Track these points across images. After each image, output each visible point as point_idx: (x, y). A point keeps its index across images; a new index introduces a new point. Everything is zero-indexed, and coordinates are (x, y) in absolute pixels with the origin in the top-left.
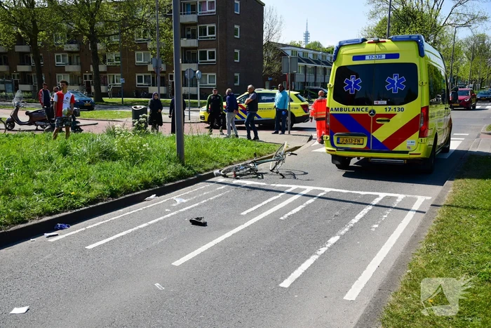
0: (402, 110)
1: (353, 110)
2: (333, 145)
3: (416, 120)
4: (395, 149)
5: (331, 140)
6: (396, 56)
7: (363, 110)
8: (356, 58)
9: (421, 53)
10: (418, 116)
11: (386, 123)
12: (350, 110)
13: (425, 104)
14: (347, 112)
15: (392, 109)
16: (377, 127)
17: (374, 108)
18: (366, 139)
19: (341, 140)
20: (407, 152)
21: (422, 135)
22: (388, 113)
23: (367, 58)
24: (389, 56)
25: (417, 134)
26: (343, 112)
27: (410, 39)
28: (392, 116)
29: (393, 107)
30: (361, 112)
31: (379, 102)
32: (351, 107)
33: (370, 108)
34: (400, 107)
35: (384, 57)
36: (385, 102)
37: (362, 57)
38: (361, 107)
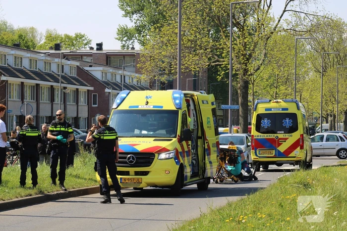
0: (292, 136)
1: (267, 136)
2: (256, 155)
3: (298, 141)
4: (289, 156)
5: (256, 153)
6: (287, 109)
7: (272, 136)
8: (266, 110)
9: (298, 108)
10: (299, 139)
11: (284, 143)
12: (266, 136)
13: (302, 133)
14: (264, 138)
15: (287, 136)
16: (279, 145)
17: (278, 135)
18: (274, 151)
19: (261, 153)
20: (295, 157)
21: (302, 148)
22: (284, 137)
23: (272, 110)
24: (283, 109)
25: (299, 148)
26: (262, 138)
27: (292, 101)
28: (287, 139)
29: (287, 135)
30: (271, 137)
31: (280, 132)
32: (266, 135)
33: (275, 135)
34: (291, 134)
35: (281, 109)
36: (283, 132)
37: (270, 109)
38: (271, 135)
